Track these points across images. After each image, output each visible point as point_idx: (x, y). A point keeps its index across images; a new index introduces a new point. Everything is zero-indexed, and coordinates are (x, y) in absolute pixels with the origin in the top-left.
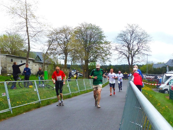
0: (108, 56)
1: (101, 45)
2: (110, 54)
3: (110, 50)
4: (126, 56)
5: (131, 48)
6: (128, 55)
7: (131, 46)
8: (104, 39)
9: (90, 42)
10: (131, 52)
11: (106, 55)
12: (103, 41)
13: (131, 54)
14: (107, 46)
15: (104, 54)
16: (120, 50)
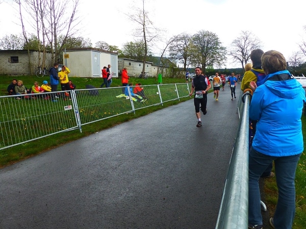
0: (224, 61)
1: (217, 51)
2: (225, 58)
3: (225, 55)
4: (240, 60)
5: (245, 53)
6: (242, 60)
7: (245, 51)
8: (220, 44)
9: (207, 47)
10: (245, 56)
11: (222, 60)
12: (219, 47)
13: (245, 58)
14: (223, 51)
15: (220, 59)
16: (235, 55)
